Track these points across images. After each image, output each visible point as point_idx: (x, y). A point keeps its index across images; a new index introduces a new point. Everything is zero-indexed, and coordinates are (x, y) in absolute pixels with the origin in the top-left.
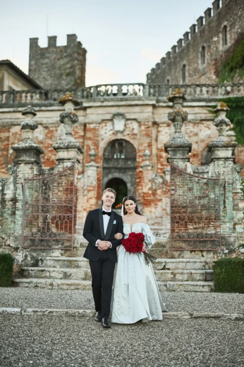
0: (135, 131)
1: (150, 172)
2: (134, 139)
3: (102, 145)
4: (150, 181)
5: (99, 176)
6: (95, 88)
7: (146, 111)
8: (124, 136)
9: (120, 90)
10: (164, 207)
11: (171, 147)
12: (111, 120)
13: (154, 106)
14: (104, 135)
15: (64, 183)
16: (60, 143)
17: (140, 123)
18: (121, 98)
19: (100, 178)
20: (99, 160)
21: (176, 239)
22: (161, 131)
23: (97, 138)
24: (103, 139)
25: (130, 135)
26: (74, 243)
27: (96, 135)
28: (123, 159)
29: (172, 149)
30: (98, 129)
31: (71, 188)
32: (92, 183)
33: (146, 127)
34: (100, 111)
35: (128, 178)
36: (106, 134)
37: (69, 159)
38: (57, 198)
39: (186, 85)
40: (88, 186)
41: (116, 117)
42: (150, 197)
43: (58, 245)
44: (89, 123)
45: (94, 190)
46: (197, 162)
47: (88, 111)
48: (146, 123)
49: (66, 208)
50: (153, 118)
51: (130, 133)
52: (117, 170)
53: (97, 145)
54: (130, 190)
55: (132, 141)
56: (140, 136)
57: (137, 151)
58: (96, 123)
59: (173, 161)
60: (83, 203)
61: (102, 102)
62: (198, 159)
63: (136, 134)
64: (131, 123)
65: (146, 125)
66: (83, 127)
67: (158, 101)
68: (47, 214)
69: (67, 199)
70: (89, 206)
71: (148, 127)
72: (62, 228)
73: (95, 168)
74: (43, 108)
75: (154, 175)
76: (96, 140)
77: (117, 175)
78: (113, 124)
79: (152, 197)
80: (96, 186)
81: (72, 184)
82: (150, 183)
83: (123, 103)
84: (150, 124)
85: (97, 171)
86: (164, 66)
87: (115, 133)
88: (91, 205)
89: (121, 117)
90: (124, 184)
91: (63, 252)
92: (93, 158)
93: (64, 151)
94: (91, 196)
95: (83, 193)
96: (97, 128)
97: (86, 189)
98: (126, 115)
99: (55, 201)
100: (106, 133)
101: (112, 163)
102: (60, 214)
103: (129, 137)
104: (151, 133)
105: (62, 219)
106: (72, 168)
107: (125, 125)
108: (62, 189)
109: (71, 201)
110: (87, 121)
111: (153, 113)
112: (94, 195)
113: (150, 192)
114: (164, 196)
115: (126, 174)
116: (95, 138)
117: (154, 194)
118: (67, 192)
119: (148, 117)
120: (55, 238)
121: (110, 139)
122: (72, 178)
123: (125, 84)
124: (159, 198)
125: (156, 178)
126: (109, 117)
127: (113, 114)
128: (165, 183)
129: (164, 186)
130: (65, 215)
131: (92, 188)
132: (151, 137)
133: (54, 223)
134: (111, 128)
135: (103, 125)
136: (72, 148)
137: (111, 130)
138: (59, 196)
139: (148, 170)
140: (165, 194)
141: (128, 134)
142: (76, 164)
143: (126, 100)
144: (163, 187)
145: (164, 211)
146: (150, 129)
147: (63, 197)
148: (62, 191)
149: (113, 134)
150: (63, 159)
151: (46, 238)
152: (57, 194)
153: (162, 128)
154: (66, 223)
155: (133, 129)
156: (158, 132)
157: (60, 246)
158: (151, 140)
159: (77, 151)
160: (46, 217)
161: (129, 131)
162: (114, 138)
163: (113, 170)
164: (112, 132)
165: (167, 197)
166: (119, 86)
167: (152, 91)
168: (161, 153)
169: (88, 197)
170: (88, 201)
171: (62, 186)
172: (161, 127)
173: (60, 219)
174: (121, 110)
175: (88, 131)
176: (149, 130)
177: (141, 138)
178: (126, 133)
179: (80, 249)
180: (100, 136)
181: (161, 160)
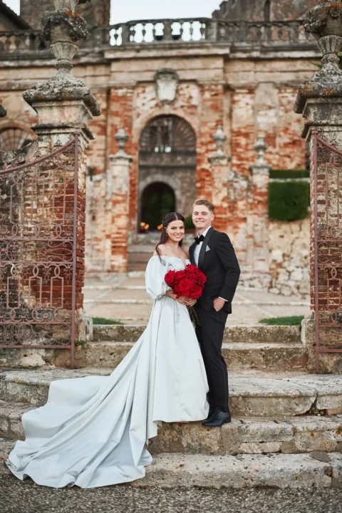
0: (194, 102)
1: (226, 170)
2: (192, 114)
3: (138, 124)
4: (224, 185)
5: (133, 178)
6: (125, 27)
7: (213, 66)
8: (175, 109)
9: (168, 30)
10: (250, 232)
11: (316, 96)
12: (153, 82)
13: (226, 59)
14: (142, 108)
15: (51, 184)
16: (42, 88)
17: (202, 88)
18: (170, 44)
19: (134, 180)
20: (133, 151)
21: (330, 325)
22: (238, 101)
23: (129, 114)
24: (138, 115)
25: (185, 108)
26: (77, 332)
27: (127, 107)
28: (168, 153)
29: (318, 101)
30: (131, 97)
31: (68, 198)
32: (120, 189)
33: (213, 93)
34: (135, 66)
35: (176, 182)
36: (145, 106)
37: (64, 127)
38: (36, 222)
39: (280, 22)
40: (113, 194)
41: (161, 76)
42: (225, 213)
43: (37, 338)
44: (116, 88)
45: (124, 201)
46: (299, 154)
47: (115, 66)
48: (213, 87)
49: (56, 248)
50: (225, 79)
51: (185, 104)
52: (160, 171)
53: (128, 125)
54: (180, 202)
55: (188, 119)
56: (203, 109)
57: (198, 135)
58: (128, 87)
59: (322, 131)
60: (106, 225)
61: (138, 51)
62: (300, 149)
63: (195, 107)
64: (188, 87)
65: (212, 90)
66: (104, 95)
67: (233, 50)
68: (9, 262)
69: (59, 225)
70: (115, 230)
71: (216, 95)
72: (46, 296)
73: (127, 163)
74: (37, 62)
75: (233, 174)
76: (126, 116)
77: (159, 177)
78: (156, 89)
79: (229, 215)
80: (129, 194)
81: (71, 187)
82: (225, 189)
83: (174, 53)
84: (220, 87)
85: (130, 167)
86: (233, 7)
87: (160, 104)
88: (119, 228)
89: (170, 77)
90: (171, 191)
91: (50, 355)
92: (122, 144)
93: (51, 107)
94: (118, 213)
95: (105, 206)
96: (129, 95)
97: (109, 200)
98: (179, 73)
99: (30, 229)
100: (144, 104)
101: (152, 159)
102: (41, 263)
103: (184, 111)
104: (222, 103)
105: (48, 273)
106: (70, 150)
107: (177, 91)
108: (46, 199)
109: (69, 228)
110: (112, 83)
111: (225, 71)
112: (126, 210)
113: (225, 205)
114: (250, 212)
115: (173, 176)
116: (126, 113)
117: (232, 208)
118: (58, 208)
119: (216, 76)
120: (29, 322)
121: (150, 115)
122: (72, 174)
123: (177, 21)
124: (241, 215)
125: (235, 180)
126: (148, 76)
127: (157, 71)
128: (253, 188)
129: (249, 194)
130: (54, 263)
131: (120, 198)
132: (222, 111)
133: (27, 284)
134: (153, 95)
135: (140, 90)
136: (70, 99)
137: (153, 99)
138: (41, 217)
139: (221, 165)
140: (252, 209)
141: (182, 107)
142: (81, 138)
143: (179, 47)
144: (247, 197)
145: (251, 240)
146: (219, 97)
147: (50, 221)
148: (46, 205)
149: (157, 105)
150: (50, 127)
151: (8, 322)
152: (35, 211)
153: (240, 95)
154: (57, 283)
155: (191, 97)
156: (233, 102)
157: (42, 340)
158: (222, 116)
159: (83, 108)
160: (9, 269)
161: (183, 101)
162: (158, 112)
163: (154, 170)
164: (153, 103)
165: (255, 214)
166: (166, 23)
167: (223, 31)
168: (238, 138)
169: (115, 215)
170: (113, 221)
171: (46, 192)
172: (238, 93)
173: (41, 274)
174: (170, 65)
175: (114, 100)
176: (217, 100)
177: (205, 113)
178: (178, 104)
179: (93, 345)
180: (135, 109)
181: (239, 150)
